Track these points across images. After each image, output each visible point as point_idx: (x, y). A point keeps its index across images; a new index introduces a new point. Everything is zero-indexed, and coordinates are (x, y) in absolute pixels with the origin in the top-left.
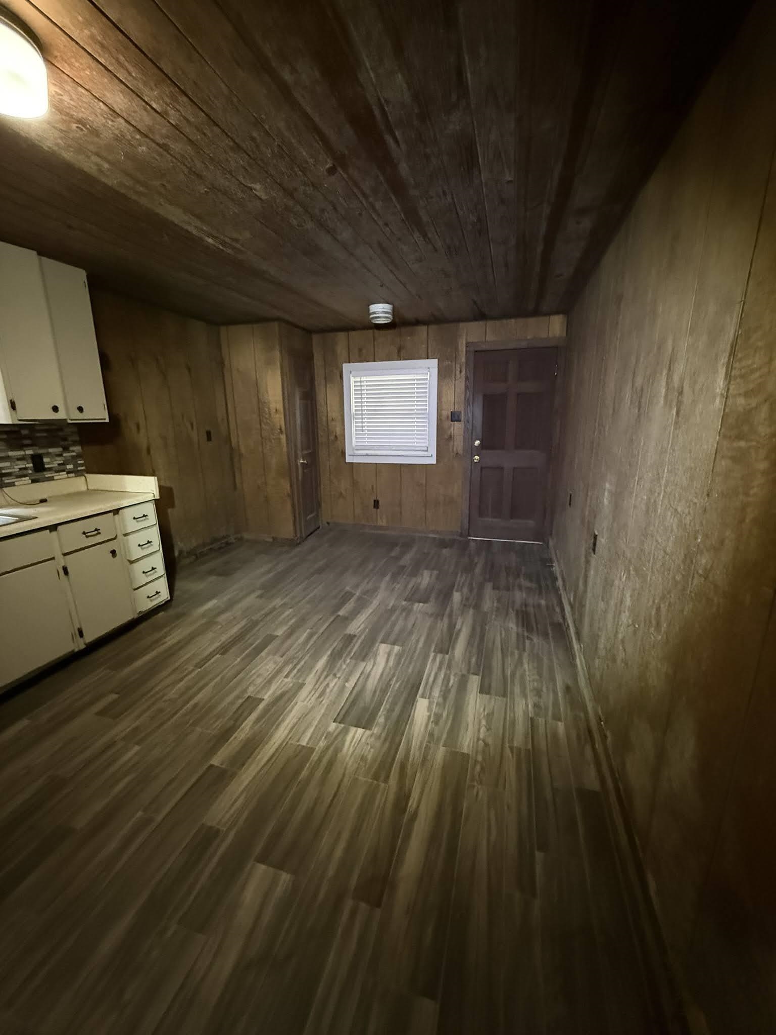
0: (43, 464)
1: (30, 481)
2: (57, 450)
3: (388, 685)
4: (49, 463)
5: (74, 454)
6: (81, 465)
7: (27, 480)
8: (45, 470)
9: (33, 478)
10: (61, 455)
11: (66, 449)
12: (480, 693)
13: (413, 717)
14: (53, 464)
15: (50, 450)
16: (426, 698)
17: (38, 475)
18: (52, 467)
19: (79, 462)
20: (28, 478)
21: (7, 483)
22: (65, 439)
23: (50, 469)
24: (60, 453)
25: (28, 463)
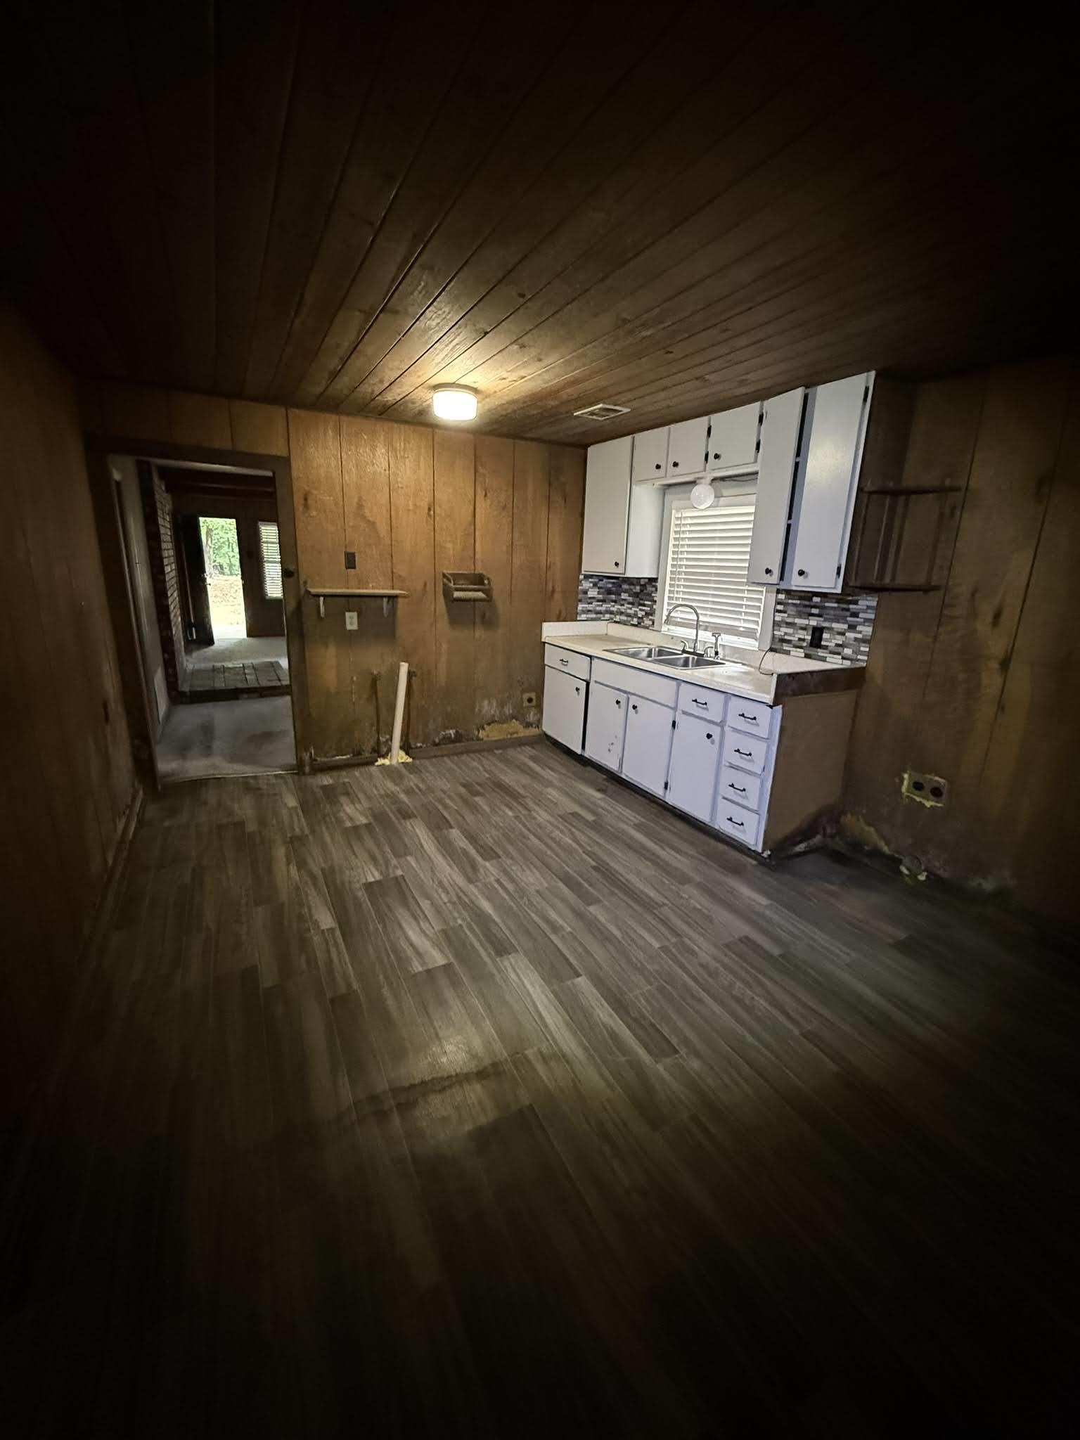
0: (821, 639)
1: (803, 655)
2: (843, 627)
3: (382, 921)
4: (827, 640)
5: (860, 636)
6: (863, 653)
7: (801, 653)
8: (819, 646)
9: (808, 652)
10: (843, 634)
11: (852, 627)
12: (256, 966)
13: (329, 909)
14: (831, 642)
15: (835, 625)
16: (327, 930)
17: (812, 651)
18: (827, 646)
19: (862, 649)
20: (802, 650)
21: (785, 650)
22: (855, 615)
23: (826, 647)
24: (843, 631)
25: (807, 635)
